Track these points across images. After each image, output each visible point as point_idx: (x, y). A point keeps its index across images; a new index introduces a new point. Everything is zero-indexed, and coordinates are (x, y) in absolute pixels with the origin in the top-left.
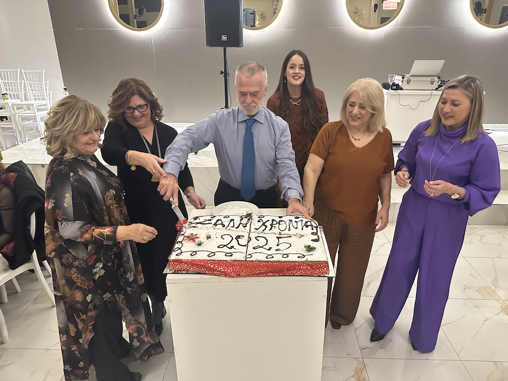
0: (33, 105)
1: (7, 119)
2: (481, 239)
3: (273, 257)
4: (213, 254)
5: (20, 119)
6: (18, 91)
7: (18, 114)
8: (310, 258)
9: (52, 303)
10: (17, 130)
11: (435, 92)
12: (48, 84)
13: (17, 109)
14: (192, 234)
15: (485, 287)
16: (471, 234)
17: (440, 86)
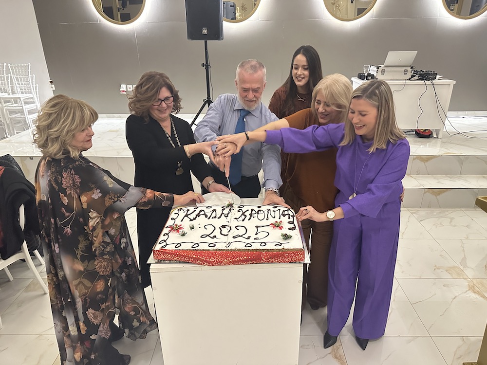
2: (451, 222)
3: (252, 246)
4: (197, 245)
5: (8, 112)
6: (5, 85)
7: (5, 108)
8: (287, 246)
9: (44, 291)
10: (5, 123)
11: (408, 82)
12: (34, 78)
13: (5, 103)
14: (176, 225)
15: (454, 267)
16: (442, 217)
17: (413, 76)
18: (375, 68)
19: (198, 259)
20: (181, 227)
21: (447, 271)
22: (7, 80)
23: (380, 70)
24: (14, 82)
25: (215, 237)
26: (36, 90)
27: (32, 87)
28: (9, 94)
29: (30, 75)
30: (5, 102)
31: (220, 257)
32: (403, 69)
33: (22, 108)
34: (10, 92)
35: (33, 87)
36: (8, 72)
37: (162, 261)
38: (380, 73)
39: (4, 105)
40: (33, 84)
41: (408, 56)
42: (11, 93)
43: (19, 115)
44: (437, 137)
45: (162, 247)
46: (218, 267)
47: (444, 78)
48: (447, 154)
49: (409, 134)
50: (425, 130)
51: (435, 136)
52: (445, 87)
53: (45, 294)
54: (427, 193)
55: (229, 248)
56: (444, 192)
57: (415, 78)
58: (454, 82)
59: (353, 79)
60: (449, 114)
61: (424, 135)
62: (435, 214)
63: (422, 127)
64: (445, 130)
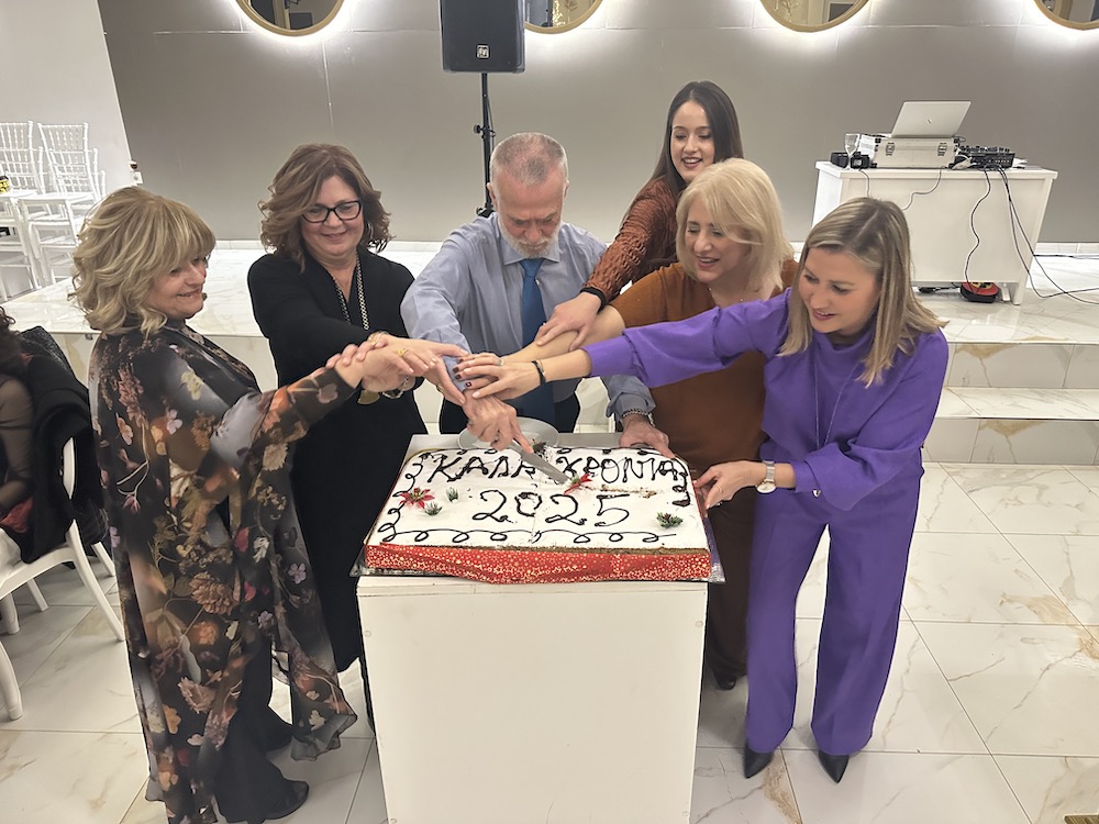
0: (63, 202)
1: (8, 234)
2: (1040, 495)
3: (589, 540)
4: (464, 537)
5: (37, 233)
6: (30, 171)
7: (31, 223)
8: (670, 543)
9: (116, 633)
10: (31, 258)
11: (947, 173)
12: (96, 156)
13: (30, 212)
14: (417, 490)
15: (1046, 599)
16: (1019, 484)
17: (958, 160)
18: (872, 141)
19: (467, 569)
20: (428, 494)
21: (1029, 607)
22: (36, 159)
23: (883, 144)
24: (50, 164)
25: (504, 518)
26: (100, 182)
27: (90, 178)
28: (40, 193)
29: (86, 150)
30: (31, 210)
31: (516, 564)
32: (937, 143)
33: (68, 223)
34: (43, 186)
35: (93, 176)
36: (38, 142)
37: (385, 571)
38: (882, 152)
39: (29, 217)
40: (92, 170)
41: (949, 113)
42: (44, 191)
43: (61, 239)
44: (1011, 301)
45: (385, 540)
46: (512, 586)
47: (1032, 163)
48: (1033, 339)
49: (947, 294)
50: (984, 285)
51: (1006, 297)
52: (1032, 185)
53: (119, 641)
54: (987, 429)
55: (538, 545)
56: (1025, 427)
57: (964, 163)
58: (1055, 175)
59: (819, 165)
60: (1040, 248)
61: (980, 295)
62: (1004, 476)
63: (977, 277)
64: (1029, 285)
